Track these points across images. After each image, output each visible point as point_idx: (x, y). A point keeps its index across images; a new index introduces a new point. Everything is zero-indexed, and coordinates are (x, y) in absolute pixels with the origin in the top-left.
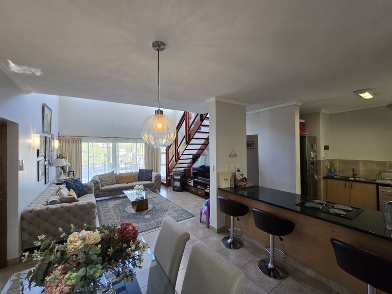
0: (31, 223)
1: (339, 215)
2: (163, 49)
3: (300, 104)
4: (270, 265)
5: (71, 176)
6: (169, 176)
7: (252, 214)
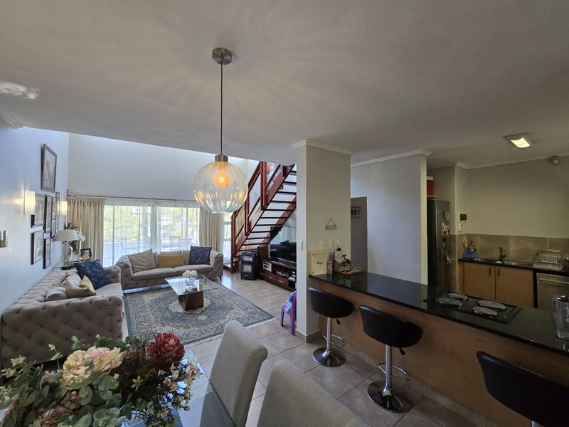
0: (16, 330)
1: (486, 316)
2: (228, 62)
3: (428, 154)
4: (386, 391)
5: (86, 257)
6: (236, 257)
7: (360, 314)
